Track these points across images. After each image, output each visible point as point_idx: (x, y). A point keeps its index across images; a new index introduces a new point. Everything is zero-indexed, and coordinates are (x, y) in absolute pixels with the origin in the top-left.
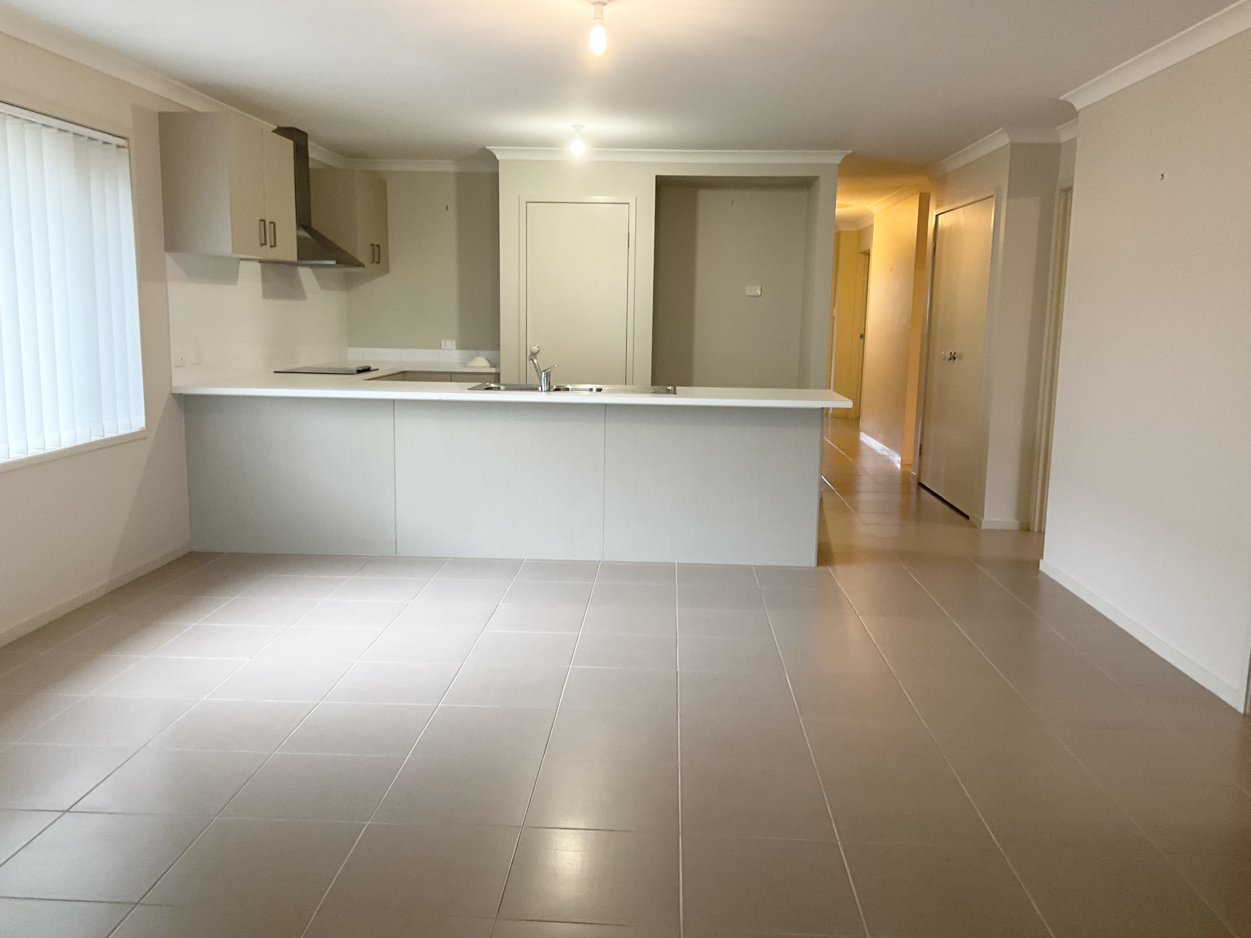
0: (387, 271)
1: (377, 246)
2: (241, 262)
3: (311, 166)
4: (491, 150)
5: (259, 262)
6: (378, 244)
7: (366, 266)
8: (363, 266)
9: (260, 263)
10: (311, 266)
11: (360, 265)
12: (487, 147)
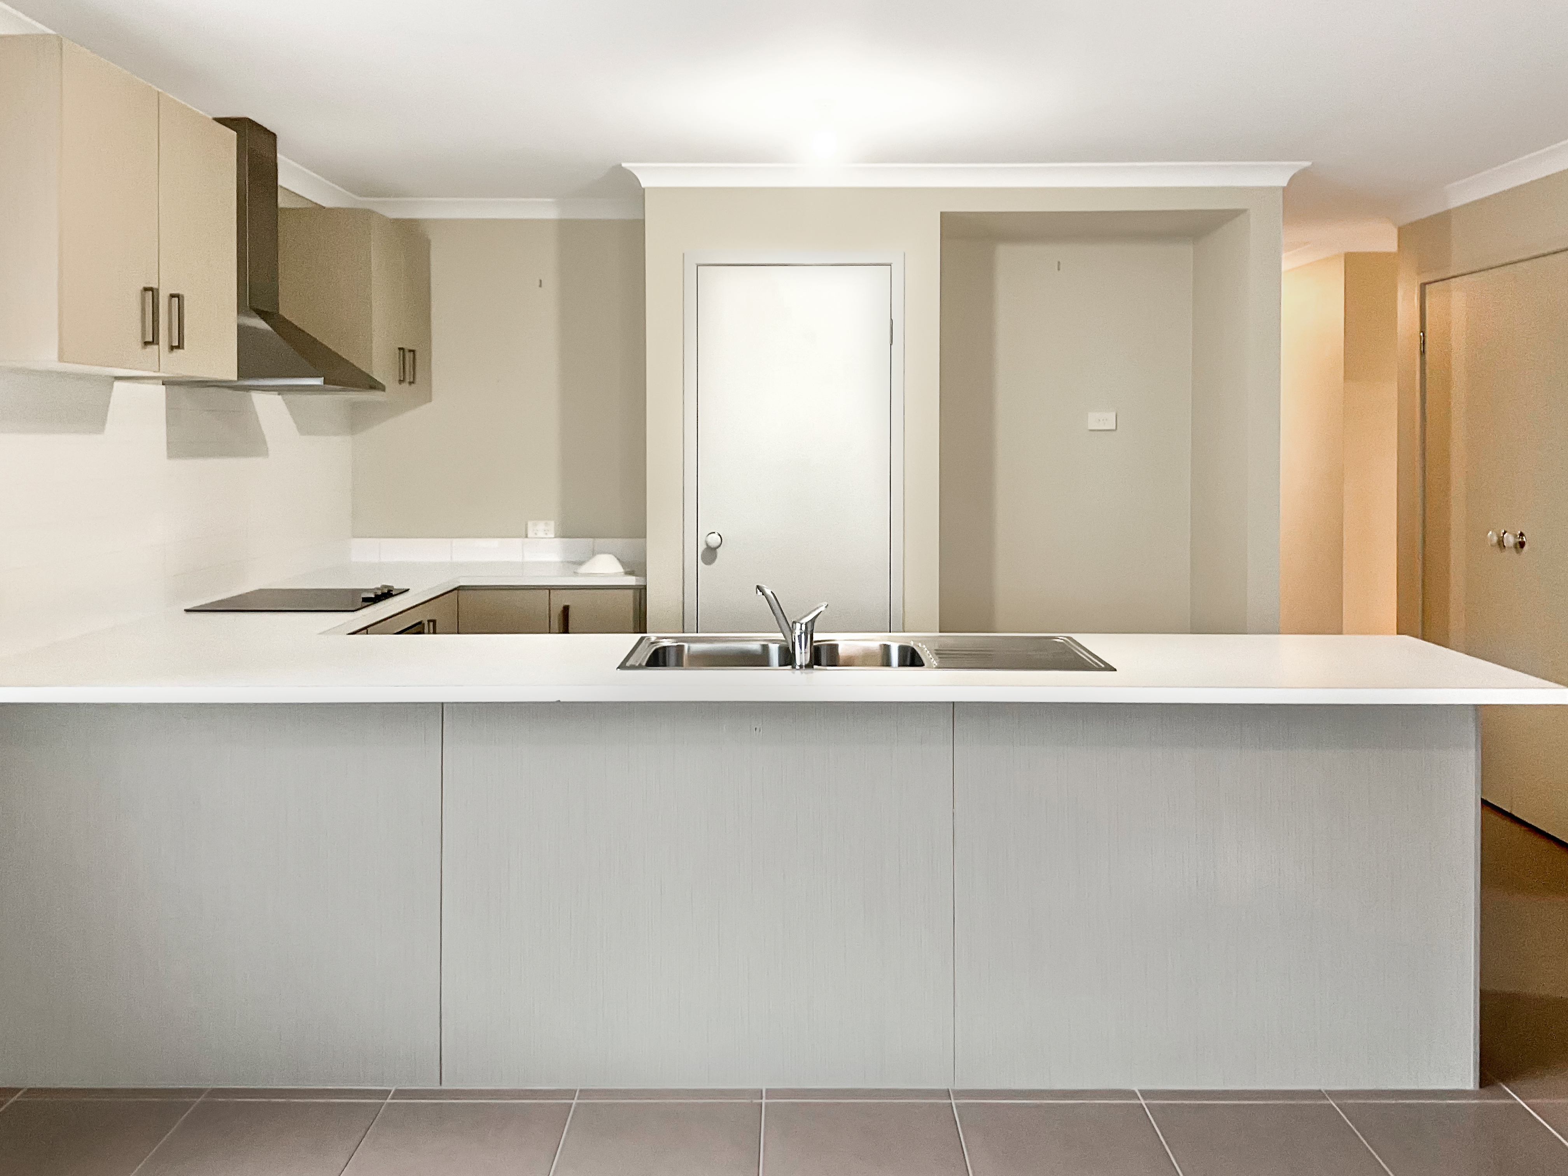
0: (428, 398)
1: (410, 351)
2: (117, 384)
3: (283, 202)
4: (631, 170)
5: (163, 384)
6: (411, 348)
7: (387, 390)
8: (382, 388)
9: (164, 387)
10: (280, 390)
11: (374, 385)
12: (624, 165)
